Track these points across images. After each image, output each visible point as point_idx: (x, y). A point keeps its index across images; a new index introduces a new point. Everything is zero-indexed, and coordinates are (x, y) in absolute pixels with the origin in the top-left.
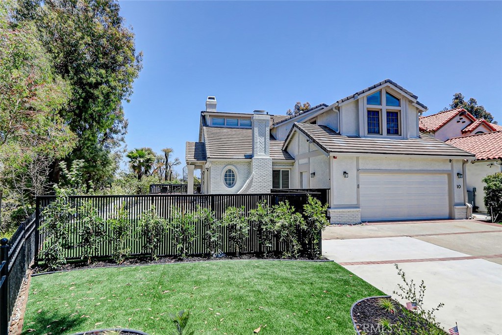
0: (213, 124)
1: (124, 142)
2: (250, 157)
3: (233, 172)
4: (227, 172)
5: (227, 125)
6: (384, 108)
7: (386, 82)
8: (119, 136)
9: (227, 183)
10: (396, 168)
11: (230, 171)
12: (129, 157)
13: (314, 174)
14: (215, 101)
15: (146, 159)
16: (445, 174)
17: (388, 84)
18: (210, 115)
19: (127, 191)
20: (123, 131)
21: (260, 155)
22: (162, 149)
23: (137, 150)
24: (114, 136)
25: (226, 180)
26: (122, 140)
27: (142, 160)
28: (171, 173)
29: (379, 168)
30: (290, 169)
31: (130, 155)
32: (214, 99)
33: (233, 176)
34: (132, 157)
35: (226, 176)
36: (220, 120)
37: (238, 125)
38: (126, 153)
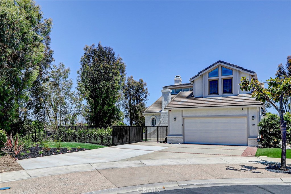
6: (220, 78)
7: (218, 62)
11: (154, 118)
16: (245, 117)
17: (220, 63)
29: (194, 115)
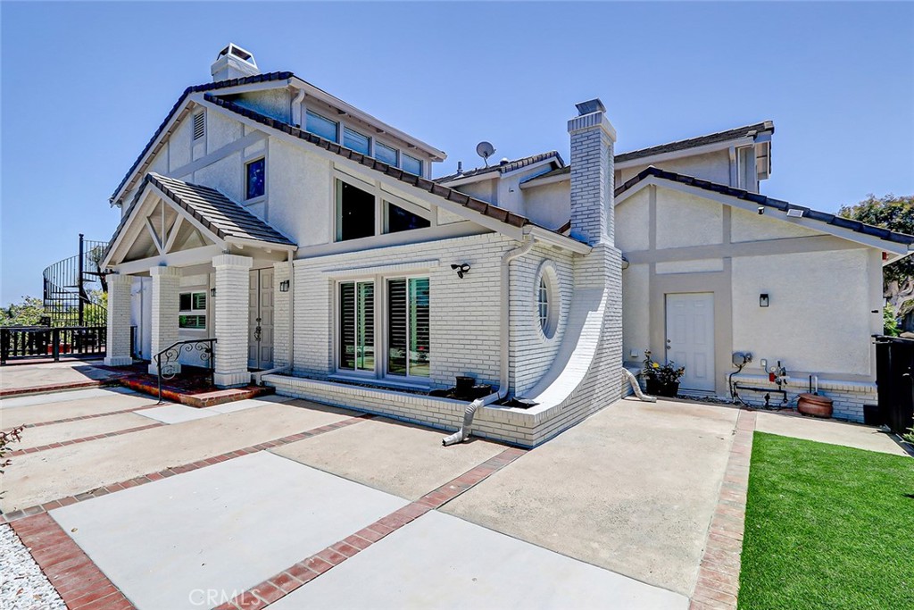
18: (306, 94)
21: (606, 239)
36: (326, 125)
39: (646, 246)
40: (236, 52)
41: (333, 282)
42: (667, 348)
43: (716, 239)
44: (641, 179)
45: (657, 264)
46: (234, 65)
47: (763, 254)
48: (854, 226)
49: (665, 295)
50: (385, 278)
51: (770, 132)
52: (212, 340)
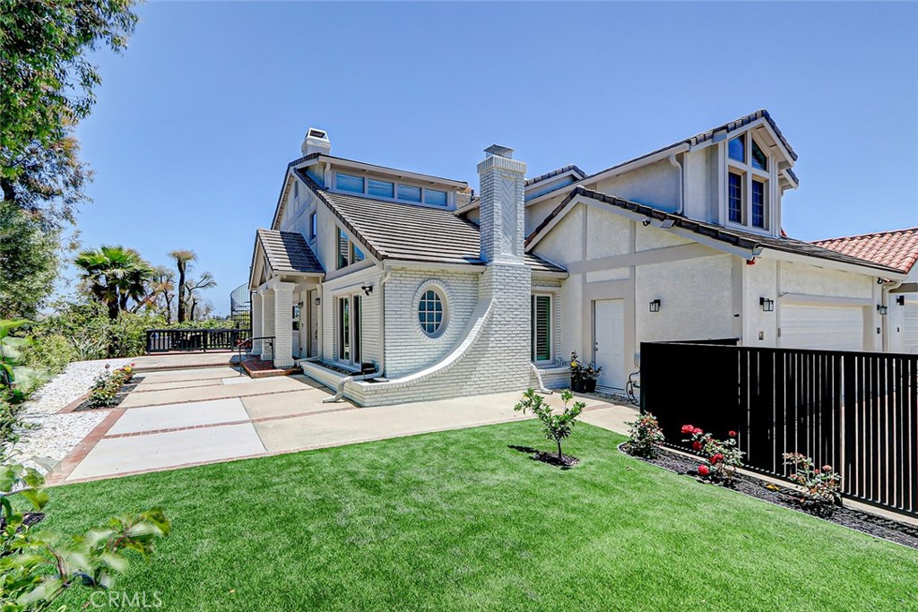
0: (338, 188)
1: (72, 222)
2: (480, 262)
3: (438, 299)
4: (423, 298)
5: (369, 193)
6: (750, 171)
8: (58, 204)
9: (424, 326)
10: (817, 291)
11: (431, 294)
12: (83, 264)
13: (658, 302)
14: (327, 140)
15: (130, 270)
16: (858, 306)
17: (764, 120)
18: (332, 165)
19: (81, 347)
20: (69, 192)
21: (506, 258)
22: (171, 250)
23: (104, 249)
24: (40, 203)
25: (422, 317)
26: (67, 215)
27: (120, 273)
28: (195, 304)
30: (553, 293)
31: (88, 259)
32: (322, 135)
33: (439, 308)
34: (88, 266)
35: (422, 307)
36: (354, 181)
37: (393, 197)
38: (76, 254)
39: (579, 258)
40: (314, 133)
41: (335, 298)
42: (596, 350)
43: (625, 249)
44: (572, 198)
45: (587, 274)
46: (312, 144)
47: (655, 262)
48: (711, 233)
49: (594, 302)
50: (353, 295)
51: (725, 131)
52: (272, 338)
